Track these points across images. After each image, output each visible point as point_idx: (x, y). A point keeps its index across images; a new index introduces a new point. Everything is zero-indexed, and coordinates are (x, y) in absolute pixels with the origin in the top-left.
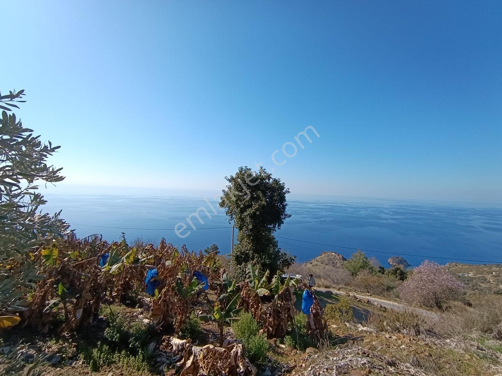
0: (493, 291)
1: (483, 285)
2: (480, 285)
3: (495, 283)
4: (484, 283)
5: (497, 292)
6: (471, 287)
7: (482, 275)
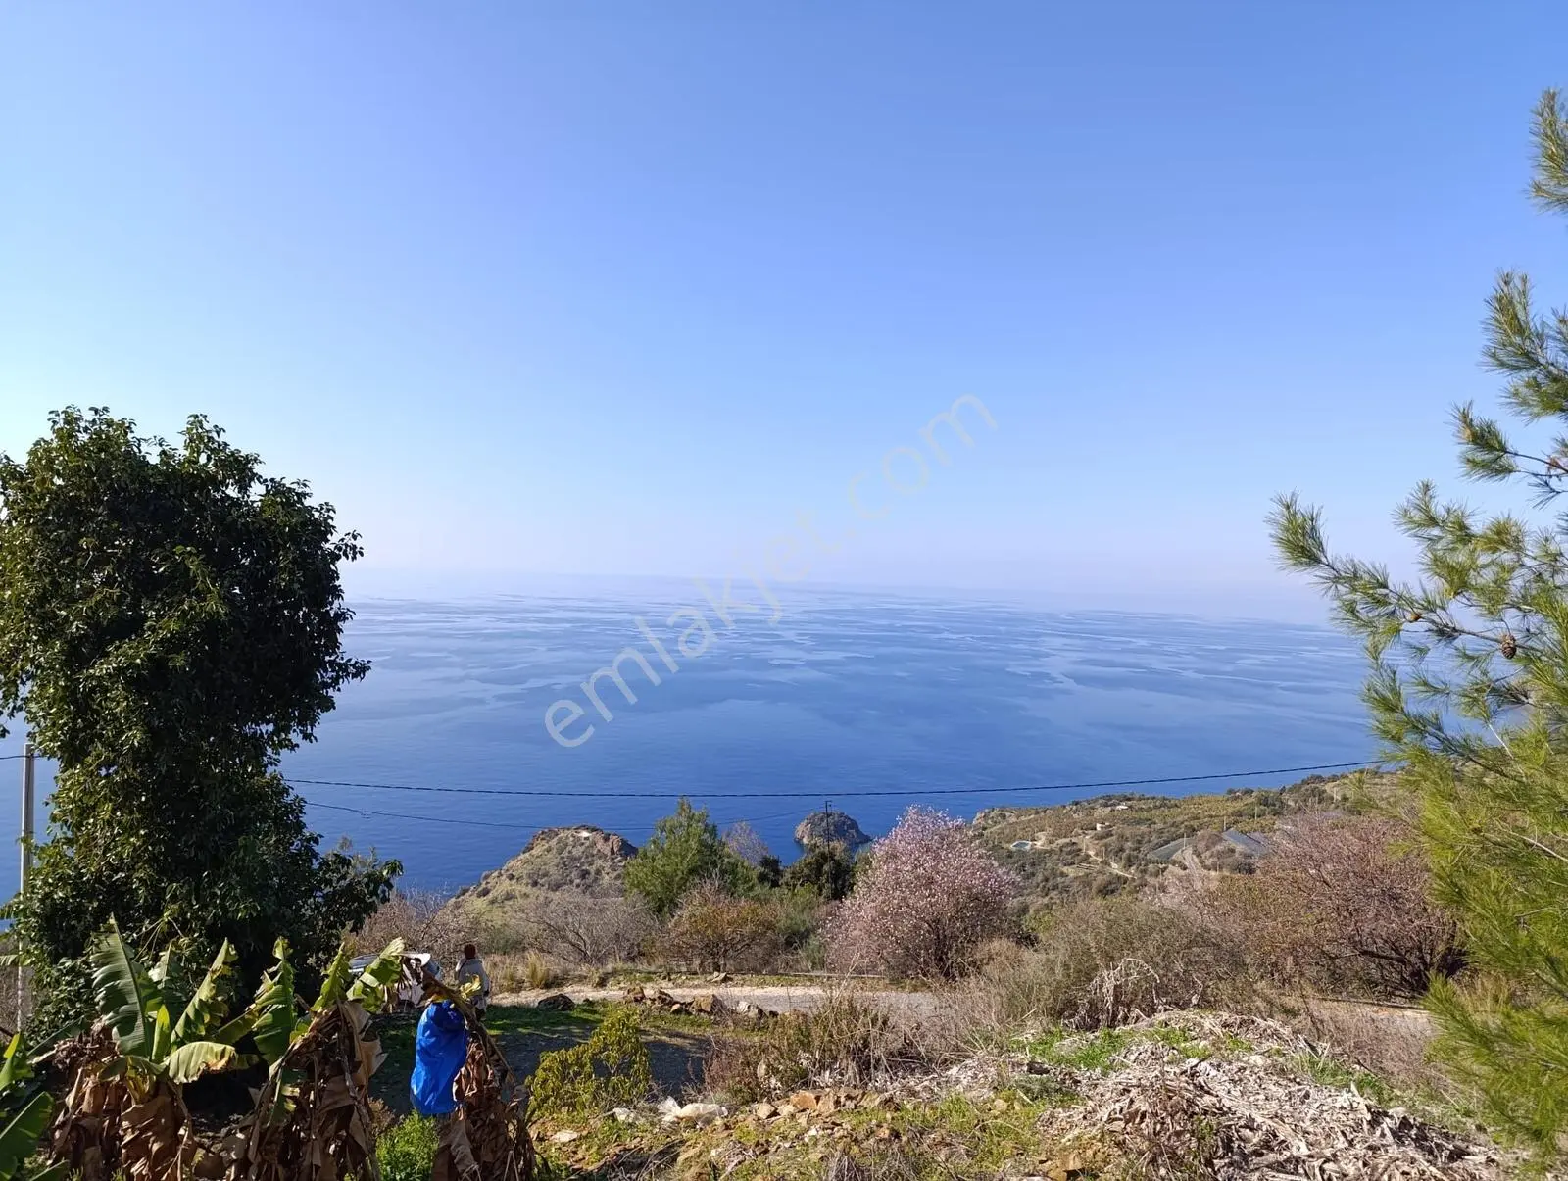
0: (1095, 885)
1: (1070, 871)
2: (1063, 875)
3: (1100, 860)
4: (1073, 864)
5: (1105, 887)
6: (1041, 885)
7: (1067, 840)
